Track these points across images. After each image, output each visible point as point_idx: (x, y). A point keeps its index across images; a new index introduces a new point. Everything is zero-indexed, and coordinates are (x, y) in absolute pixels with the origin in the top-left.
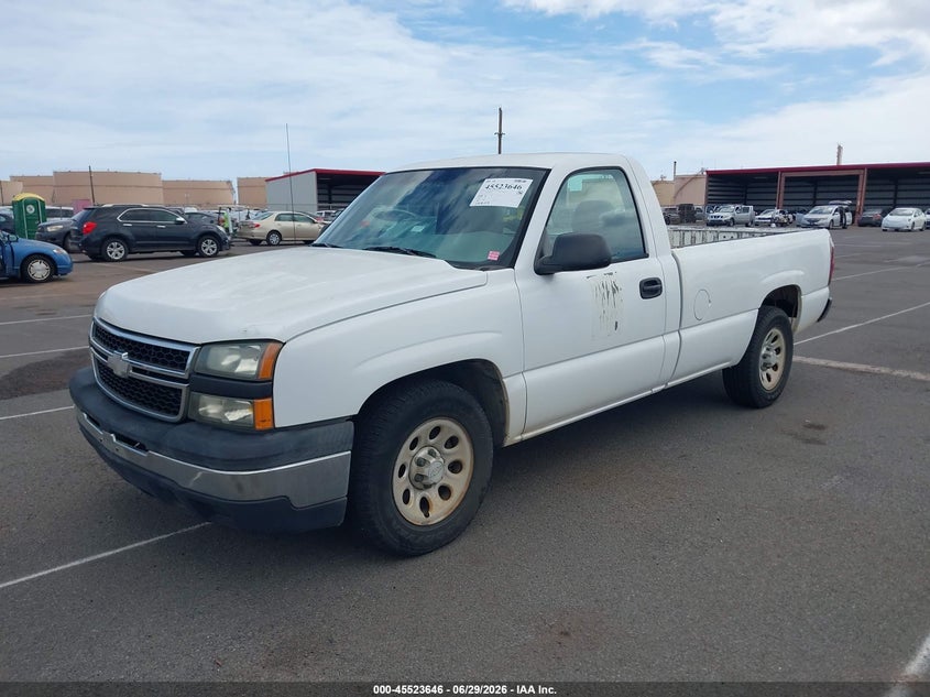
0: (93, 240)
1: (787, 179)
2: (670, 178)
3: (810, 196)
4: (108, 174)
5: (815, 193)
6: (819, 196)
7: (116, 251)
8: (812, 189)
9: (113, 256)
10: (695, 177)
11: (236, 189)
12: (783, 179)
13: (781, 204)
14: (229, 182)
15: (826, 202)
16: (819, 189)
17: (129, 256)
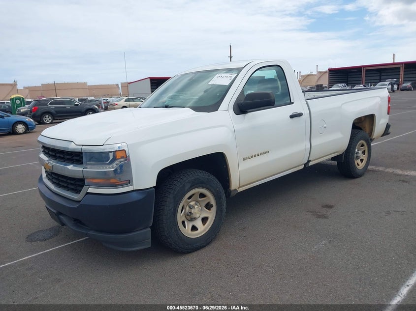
0: (37, 115)
1: (366, 71)
2: (315, 73)
3: (378, 78)
4: (65, 84)
5: (380, 76)
6: (382, 77)
7: (47, 119)
8: (379, 74)
9: (46, 122)
10: (325, 72)
11: (120, 88)
12: (365, 71)
13: (364, 82)
14: (117, 85)
15: (385, 80)
16: (383, 74)
17: (54, 121)
